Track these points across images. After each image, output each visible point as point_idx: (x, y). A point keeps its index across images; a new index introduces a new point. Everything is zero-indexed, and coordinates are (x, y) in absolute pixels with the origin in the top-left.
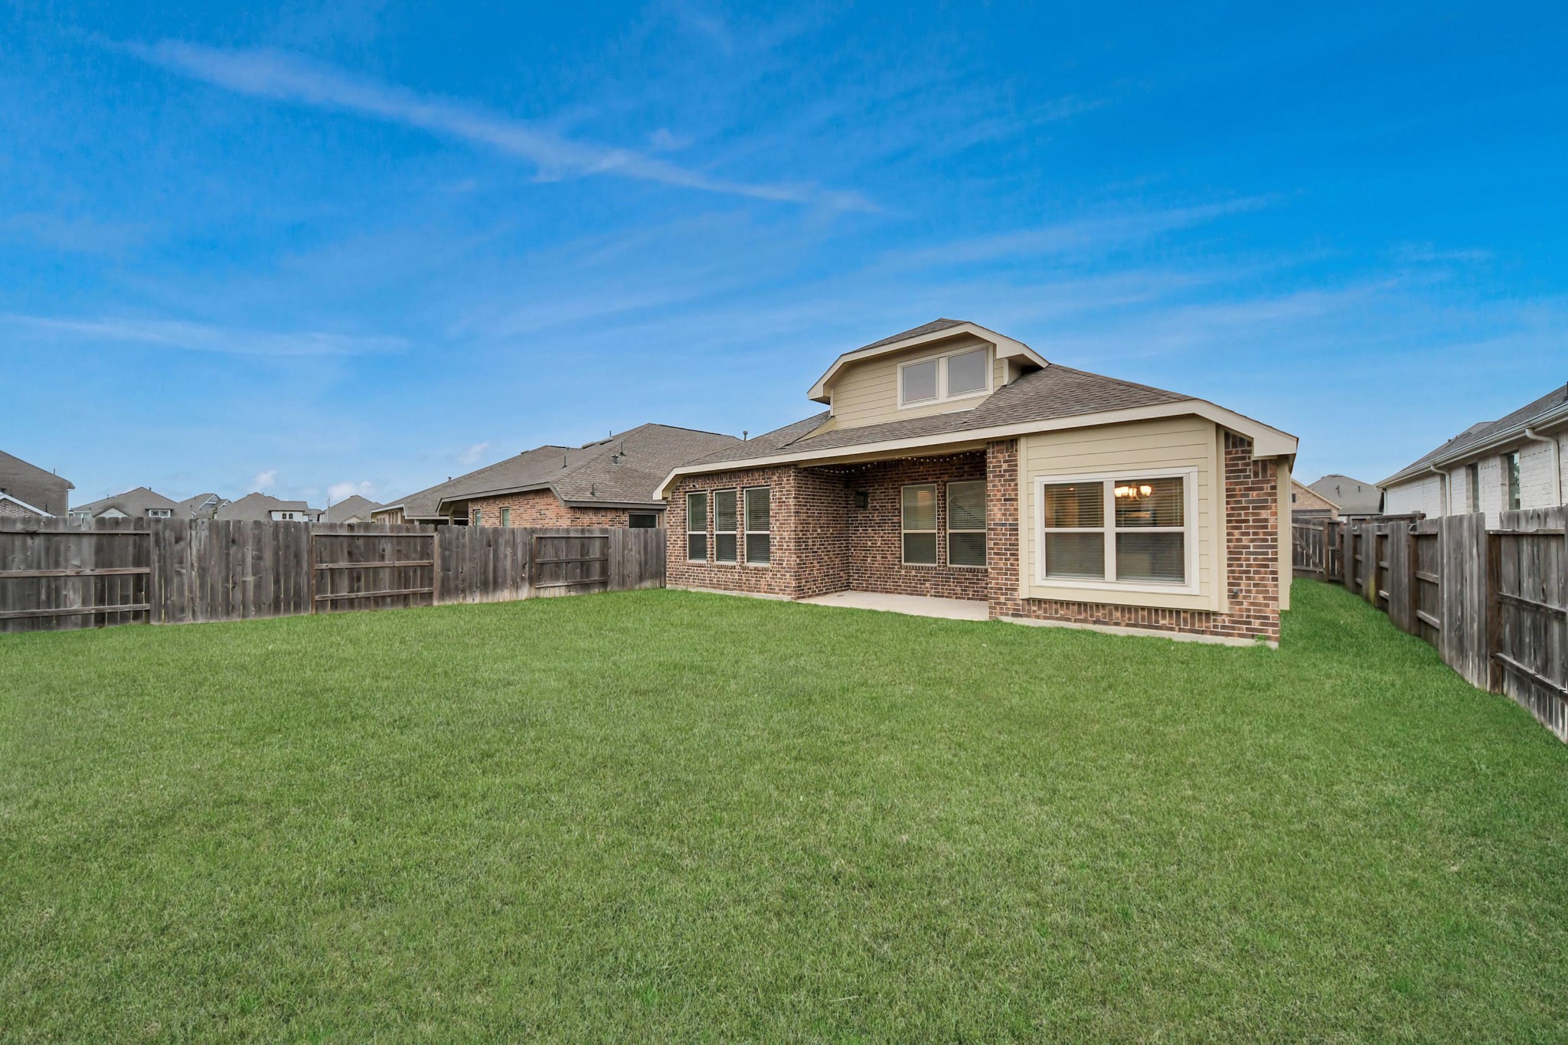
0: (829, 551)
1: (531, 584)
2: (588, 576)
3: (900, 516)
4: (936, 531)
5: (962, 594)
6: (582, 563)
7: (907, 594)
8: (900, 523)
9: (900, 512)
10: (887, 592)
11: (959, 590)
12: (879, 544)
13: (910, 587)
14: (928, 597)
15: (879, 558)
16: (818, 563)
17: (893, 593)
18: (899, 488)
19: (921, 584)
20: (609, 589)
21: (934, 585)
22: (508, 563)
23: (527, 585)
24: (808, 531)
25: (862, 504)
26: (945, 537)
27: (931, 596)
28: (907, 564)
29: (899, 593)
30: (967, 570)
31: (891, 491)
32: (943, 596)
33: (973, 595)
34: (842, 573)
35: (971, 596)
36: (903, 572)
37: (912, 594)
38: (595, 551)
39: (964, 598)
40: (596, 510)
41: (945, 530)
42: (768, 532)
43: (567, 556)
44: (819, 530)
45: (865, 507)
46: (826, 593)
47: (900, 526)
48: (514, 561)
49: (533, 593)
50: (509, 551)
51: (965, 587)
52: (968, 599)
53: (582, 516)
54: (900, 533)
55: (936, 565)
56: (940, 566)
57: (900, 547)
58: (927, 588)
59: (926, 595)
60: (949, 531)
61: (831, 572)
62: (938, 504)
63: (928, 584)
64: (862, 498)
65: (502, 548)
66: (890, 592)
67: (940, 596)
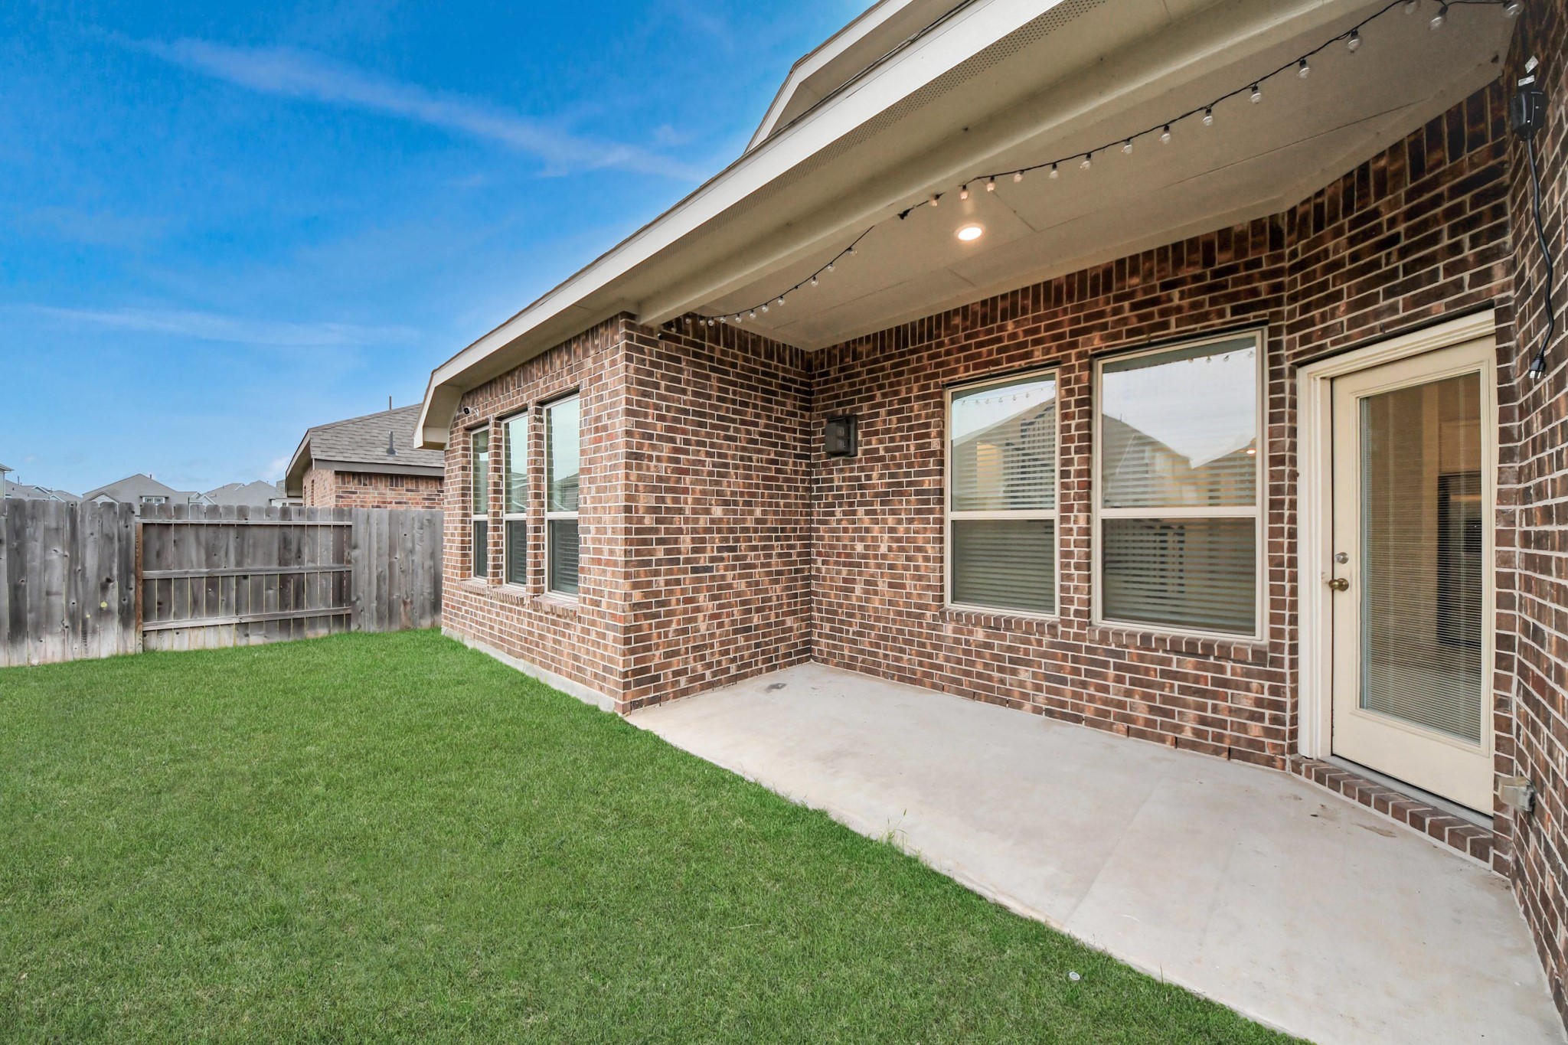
0: (752, 566)
1: (125, 623)
2: (298, 604)
3: (941, 473)
4: (1054, 514)
5: (1149, 723)
6: (284, 579)
7: (961, 693)
8: (941, 492)
9: (941, 463)
10: (901, 679)
11: (1140, 710)
12: (883, 549)
13: (968, 674)
14: (1026, 715)
15: (882, 586)
16: (714, 598)
17: (920, 683)
18: (941, 395)
19: (1001, 669)
20: (354, 627)
21: (1047, 678)
22: (57, 578)
23: (115, 625)
24: (680, 511)
25: (841, 445)
26: (1088, 532)
27: (1037, 710)
28: (960, 607)
29: (934, 686)
30: (1175, 646)
31: (916, 405)
32: (1078, 720)
33: (1197, 733)
34: (789, 621)
35: (1187, 735)
36: (948, 630)
37: (974, 696)
38: (320, 555)
39: (1161, 739)
40: (395, 479)
41: (1088, 508)
42: (573, 515)
43: (239, 563)
44: (718, 511)
45: (848, 454)
46: (735, 679)
47: (941, 501)
48: (75, 572)
49: (133, 643)
50: (57, 557)
51: (1166, 700)
52: (1177, 743)
53: (361, 489)
54: (941, 521)
55: (1055, 617)
56: (1069, 624)
57: (941, 560)
58: (1022, 684)
59: (1019, 706)
60: (1100, 513)
61: (756, 619)
62: (1065, 429)
63: (1025, 674)
64: (841, 431)
65: (35, 548)
66: (912, 681)
67: (1065, 717)
